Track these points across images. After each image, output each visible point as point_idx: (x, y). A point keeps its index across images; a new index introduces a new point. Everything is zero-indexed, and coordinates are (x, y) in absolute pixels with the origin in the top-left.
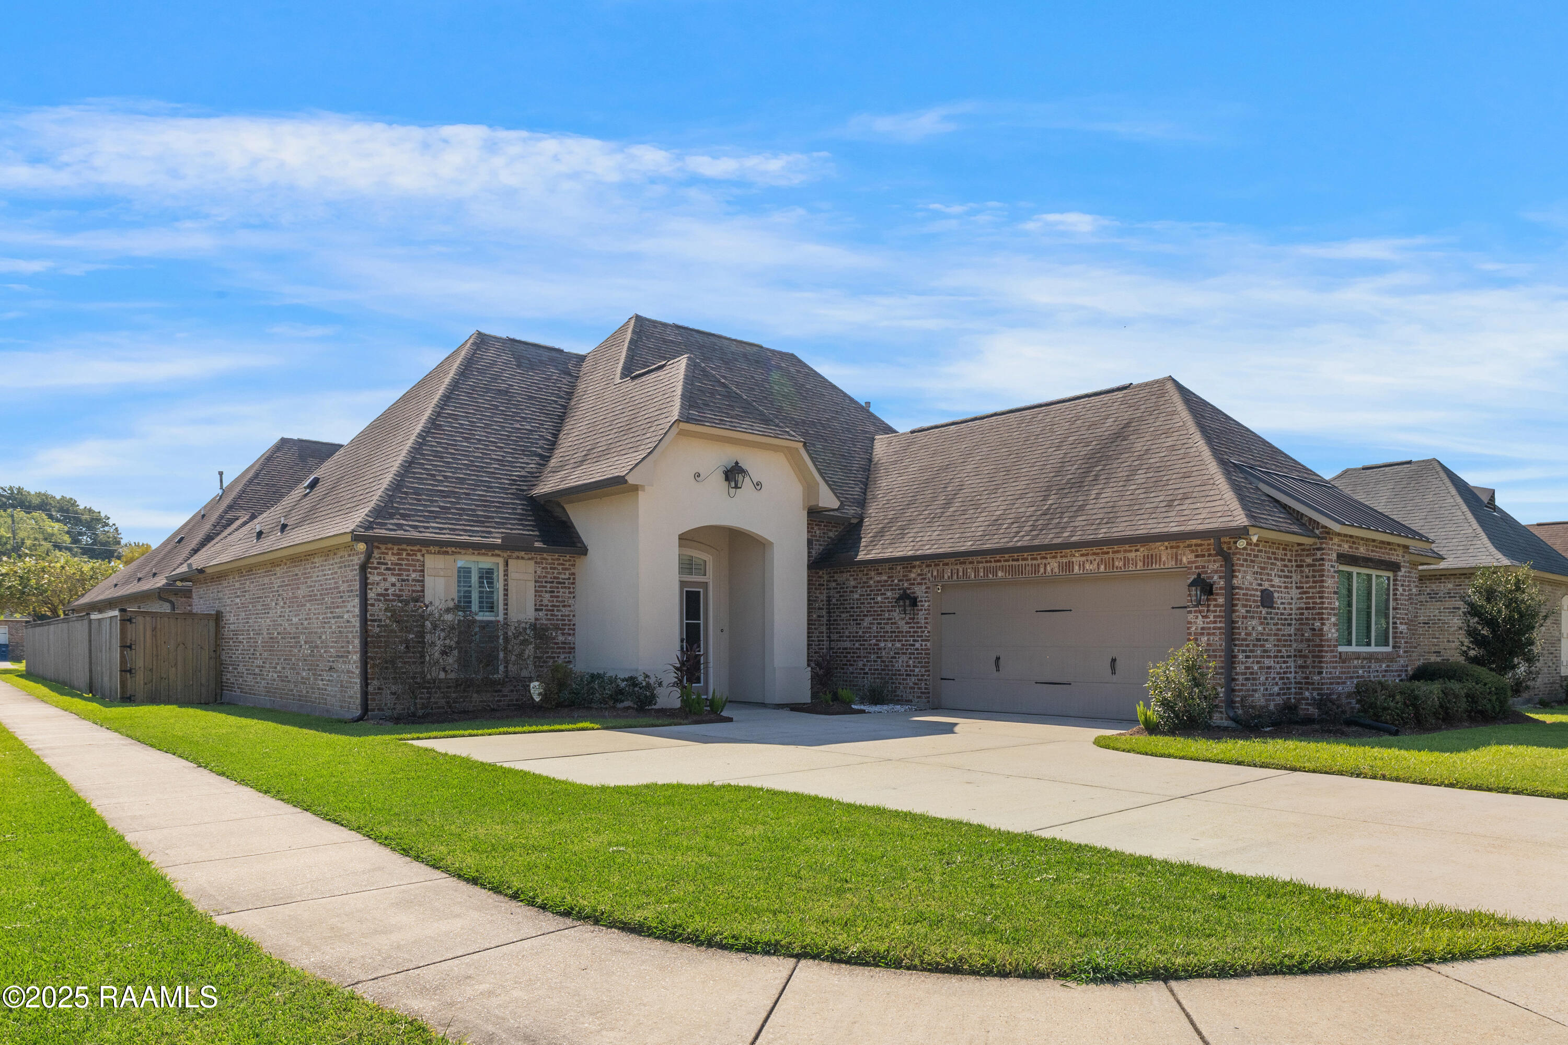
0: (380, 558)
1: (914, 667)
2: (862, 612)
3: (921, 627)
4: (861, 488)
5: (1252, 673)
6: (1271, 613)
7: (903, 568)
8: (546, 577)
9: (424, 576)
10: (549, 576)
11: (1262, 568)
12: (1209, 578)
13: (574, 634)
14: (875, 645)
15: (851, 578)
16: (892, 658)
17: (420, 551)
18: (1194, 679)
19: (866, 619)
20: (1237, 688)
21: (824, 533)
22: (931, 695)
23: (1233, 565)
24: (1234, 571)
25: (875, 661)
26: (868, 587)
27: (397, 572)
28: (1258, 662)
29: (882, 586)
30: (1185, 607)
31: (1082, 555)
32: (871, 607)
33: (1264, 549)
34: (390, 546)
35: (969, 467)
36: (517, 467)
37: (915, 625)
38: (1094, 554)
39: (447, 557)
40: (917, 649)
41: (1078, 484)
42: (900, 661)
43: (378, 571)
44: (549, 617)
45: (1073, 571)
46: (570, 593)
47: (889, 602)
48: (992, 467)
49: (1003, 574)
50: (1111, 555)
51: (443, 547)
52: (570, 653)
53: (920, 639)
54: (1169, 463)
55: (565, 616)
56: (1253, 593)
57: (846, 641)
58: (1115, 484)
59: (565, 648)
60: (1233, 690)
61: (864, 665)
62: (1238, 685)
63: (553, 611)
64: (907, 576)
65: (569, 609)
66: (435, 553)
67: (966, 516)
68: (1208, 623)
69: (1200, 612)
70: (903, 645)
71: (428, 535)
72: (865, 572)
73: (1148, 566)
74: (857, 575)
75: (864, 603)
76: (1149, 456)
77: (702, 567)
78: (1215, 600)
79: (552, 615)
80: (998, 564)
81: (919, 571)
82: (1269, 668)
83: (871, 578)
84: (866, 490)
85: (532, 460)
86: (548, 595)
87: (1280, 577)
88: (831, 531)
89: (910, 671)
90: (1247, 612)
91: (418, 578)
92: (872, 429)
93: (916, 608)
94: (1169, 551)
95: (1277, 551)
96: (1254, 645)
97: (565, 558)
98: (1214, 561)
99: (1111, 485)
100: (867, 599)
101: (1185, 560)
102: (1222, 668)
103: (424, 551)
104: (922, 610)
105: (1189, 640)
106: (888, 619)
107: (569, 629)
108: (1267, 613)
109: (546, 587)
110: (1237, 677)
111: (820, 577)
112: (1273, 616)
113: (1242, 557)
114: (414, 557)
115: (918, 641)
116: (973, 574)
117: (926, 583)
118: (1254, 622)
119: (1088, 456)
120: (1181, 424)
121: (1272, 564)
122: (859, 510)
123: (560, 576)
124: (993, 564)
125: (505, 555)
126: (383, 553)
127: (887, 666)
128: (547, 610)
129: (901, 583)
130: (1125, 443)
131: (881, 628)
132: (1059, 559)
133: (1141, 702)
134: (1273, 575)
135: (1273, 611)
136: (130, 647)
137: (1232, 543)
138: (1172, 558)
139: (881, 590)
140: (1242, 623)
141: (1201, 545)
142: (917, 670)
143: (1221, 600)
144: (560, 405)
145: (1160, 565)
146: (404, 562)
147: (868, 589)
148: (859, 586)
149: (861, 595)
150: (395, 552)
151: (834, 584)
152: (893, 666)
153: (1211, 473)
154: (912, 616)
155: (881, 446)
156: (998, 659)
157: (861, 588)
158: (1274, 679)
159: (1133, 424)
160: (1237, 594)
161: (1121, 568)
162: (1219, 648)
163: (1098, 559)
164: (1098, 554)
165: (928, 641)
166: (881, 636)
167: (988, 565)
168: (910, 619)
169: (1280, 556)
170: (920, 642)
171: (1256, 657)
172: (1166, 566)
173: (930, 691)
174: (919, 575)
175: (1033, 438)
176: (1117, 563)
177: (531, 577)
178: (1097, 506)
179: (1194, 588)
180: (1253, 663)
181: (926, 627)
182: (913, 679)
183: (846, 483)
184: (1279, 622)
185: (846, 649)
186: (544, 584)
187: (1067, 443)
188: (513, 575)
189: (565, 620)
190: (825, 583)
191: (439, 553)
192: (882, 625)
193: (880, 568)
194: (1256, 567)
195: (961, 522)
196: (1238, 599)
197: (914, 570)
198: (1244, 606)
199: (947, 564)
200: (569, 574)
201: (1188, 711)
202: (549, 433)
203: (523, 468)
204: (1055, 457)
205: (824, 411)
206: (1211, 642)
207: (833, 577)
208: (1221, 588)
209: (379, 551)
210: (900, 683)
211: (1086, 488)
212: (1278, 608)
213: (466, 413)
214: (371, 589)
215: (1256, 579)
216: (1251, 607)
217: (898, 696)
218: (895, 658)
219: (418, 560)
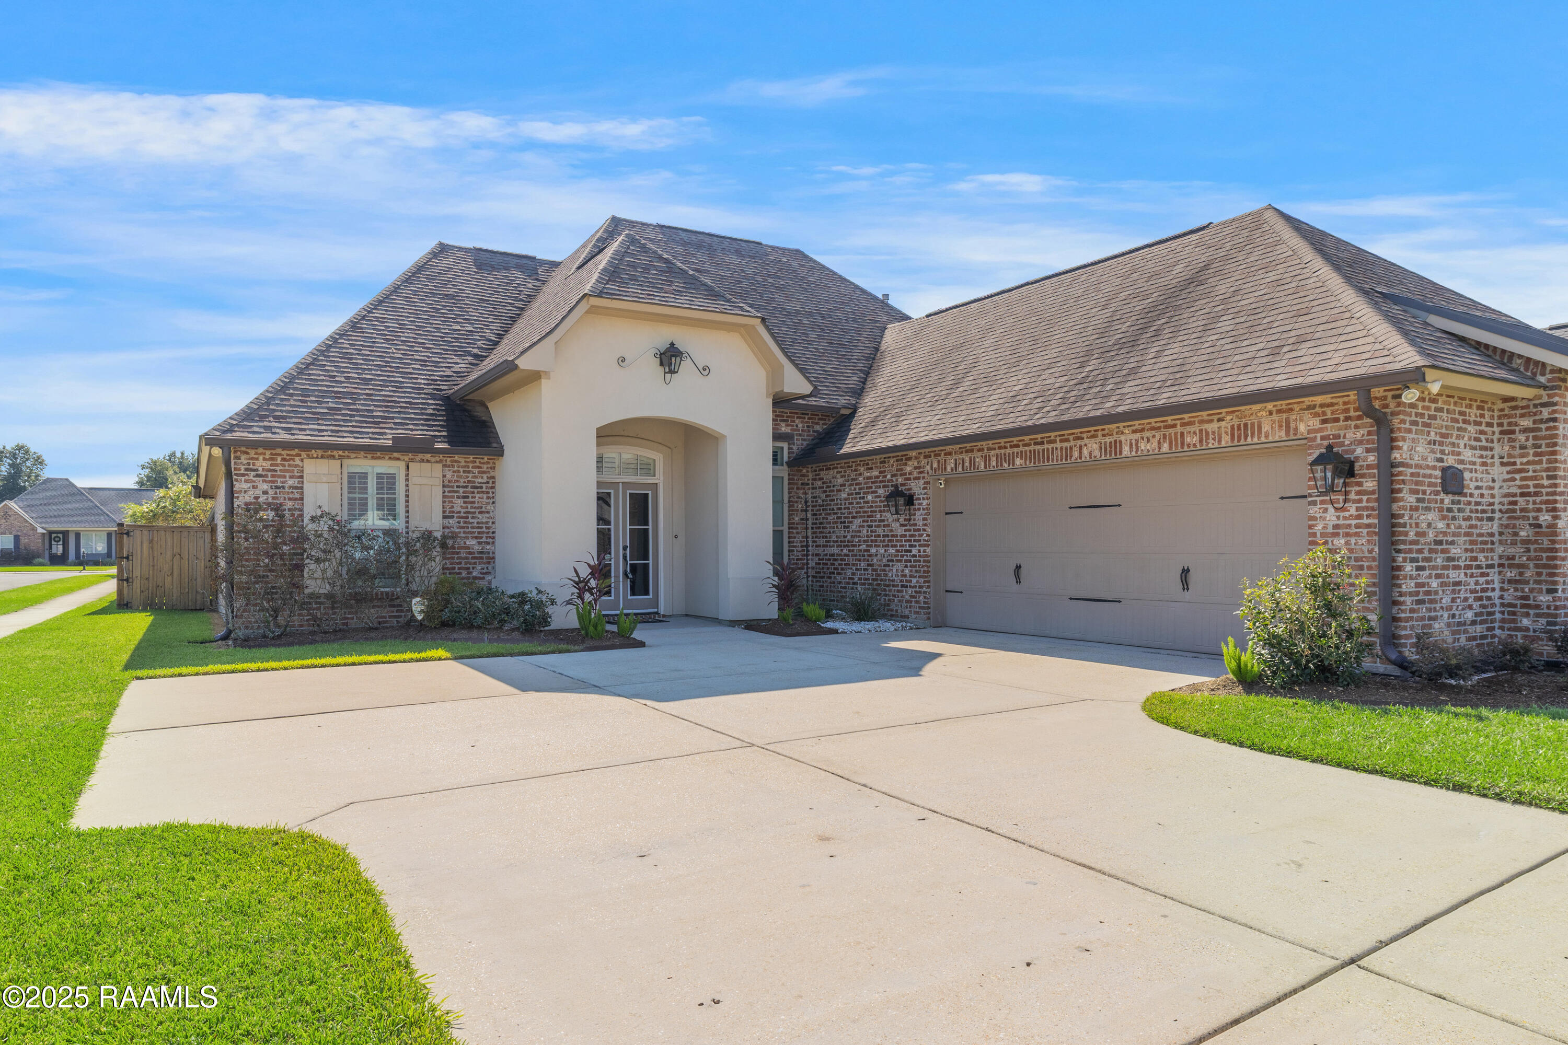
0: (249, 464)
1: (911, 576)
2: (850, 513)
3: (919, 530)
4: (860, 377)
5: (1428, 593)
6: (1459, 502)
7: (897, 461)
8: (457, 481)
9: (303, 482)
10: (462, 480)
11: (1443, 436)
12: (1347, 452)
13: (493, 543)
14: (866, 551)
15: (838, 476)
16: (885, 566)
17: (300, 455)
18: (1328, 605)
19: (855, 521)
20: (1403, 615)
21: (808, 427)
22: (931, 610)
23: (1392, 431)
24: (1393, 440)
25: (865, 570)
26: (857, 484)
27: (270, 479)
28: (1438, 576)
29: (872, 483)
30: (1305, 497)
31: (1134, 432)
32: (860, 508)
33: (1446, 407)
34: (260, 450)
35: (987, 343)
36: (442, 367)
37: (912, 528)
38: (1153, 429)
39: (331, 461)
40: (914, 556)
41: (1131, 344)
42: (894, 571)
43: (246, 478)
44: (462, 524)
45: (1121, 453)
46: (488, 498)
47: (881, 501)
48: (1016, 338)
49: (1022, 462)
50: (1179, 429)
51: (327, 450)
52: (489, 563)
53: (917, 544)
54: (1271, 302)
55: (482, 523)
56: (1428, 472)
57: (833, 546)
58: (1186, 337)
59: (482, 558)
60: (1395, 619)
61: (853, 574)
62: (1403, 611)
63: (467, 518)
64: (902, 470)
65: (487, 515)
66: (317, 457)
67: (977, 396)
68: (1345, 518)
69: (1332, 502)
70: (898, 551)
71: (301, 437)
72: (854, 468)
73: (1239, 441)
74: (845, 472)
75: (852, 503)
76: (1239, 298)
77: (652, 467)
78: (1360, 484)
79: (465, 522)
80: (1016, 450)
81: (916, 464)
82: (1458, 583)
83: (860, 474)
84: (866, 379)
85: (463, 360)
86: (460, 501)
87: (1473, 448)
88: (817, 424)
89: (907, 581)
90: (1419, 500)
91: (296, 485)
92: (885, 318)
93: (912, 507)
94: (1275, 417)
95: (1468, 411)
96: (1431, 551)
97: (482, 461)
98: (1357, 427)
99: (1180, 338)
100: (856, 498)
101: (1302, 428)
102: (1374, 585)
103: (303, 454)
104: (919, 509)
105: (1314, 543)
106: (881, 521)
107: (487, 538)
108: (1453, 502)
109: (458, 492)
110: (1402, 599)
111: (803, 476)
112: (1462, 506)
113: (1408, 419)
114: (292, 462)
115: (915, 546)
116: (983, 464)
117: (924, 478)
118: (1430, 516)
119: (1146, 310)
120: (1291, 253)
121: (1459, 429)
122: (853, 401)
123: (476, 480)
124: (1009, 451)
125: (406, 458)
126: (252, 459)
127: (879, 575)
128: (459, 517)
129: (894, 479)
130: (1202, 287)
131: (872, 531)
132: (1100, 438)
133: (1230, 639)
134: (1462, 446)
135: (1462, 499)
136: (127, 558)
137: (1389, 399)
138: (1280, 426)
139: (871, 487)
140: (1411, 518)
141: (1332, 405)
142: (914, 580)
143: (1370, 484)
144: (515, 307)
145: (1259, 438)
146: (278, 468)
147: (857, 487)
148: (847, 483)
149: (849, 494)
150: (267, 456)
151: (819, 483)
152: (886, 575)
153: (1346, 304)
154: (908, 517)
155: (892, 335)
156: (1018, 568)
157: (849, 486)
158: (1466, 599)
159: (1214, 266)
160: (1400, 473)
161: (1195, 445)
162: (1367, 555)
163: (1158, 435)
164: (1159, 428)
165: (928, 546)
166: (872, 541)
167: (1003, 451)
168: (905, 520)
169: (1473, 418)
170: (918, 548)
171: (1434, 568)
172: (1271, 439)
173: (931, 606)
174: (916, 468)
175: (1073, 300)
176: (1188, 440)
177: (438, 482)
178: (1156, 366)
179: (1319, 468)
180: (1430, 576)
181: (924, 530)
182: (910, 591)
183: (842, 373)
184: (1473, 515)
185: (833, 555)
186: (456, 489)
187: (1118, 299)
188: (414, 480)
189: (482, 528)
190: (810, 482)
191: (322, 457)
192: (874, 528)
193: (870, 462)
194: (1432, 434)
195: (970, 402)
196: (1403, 482)
197: (910, 463)
198: (1413, 492)
199: (950, 454)
200: (488, 478)
201: (1317, 656)
202: (494, 333)
203: (449, 368)
204: (1100, 317)
205: (827, 301)
206: (1353, 546)
207: (819, 475)
208: (1369, 467)
209: (248, 456)
210: (894, 596)
211: (1142, 347)
212: (1471, 495)
213: (398, 316)
214: (238, 498)
215: (1433, 451)
216: (1424, 493)
217: (892, 610)
218: (889, 566)
219: (296, 466)
